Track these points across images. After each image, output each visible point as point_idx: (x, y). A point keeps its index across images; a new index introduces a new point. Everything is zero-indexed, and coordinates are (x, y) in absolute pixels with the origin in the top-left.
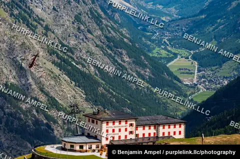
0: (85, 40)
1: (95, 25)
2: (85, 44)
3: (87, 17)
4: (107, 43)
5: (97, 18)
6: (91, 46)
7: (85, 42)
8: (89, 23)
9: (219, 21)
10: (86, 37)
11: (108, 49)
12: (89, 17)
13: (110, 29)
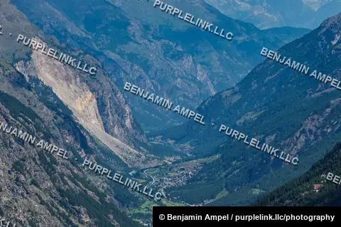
0: (25, 195)
1: (44, 174)
2: (25, 200)
3: (33, 164)
4: (61, 198)
5: (48, 164)
6: (34, 202)
7: (26, 198)
8: (35, 171)
9: (234, 163)
10: (27, 191)
11: (61, 206)
12: (36, 164)
13: (66, 178)
